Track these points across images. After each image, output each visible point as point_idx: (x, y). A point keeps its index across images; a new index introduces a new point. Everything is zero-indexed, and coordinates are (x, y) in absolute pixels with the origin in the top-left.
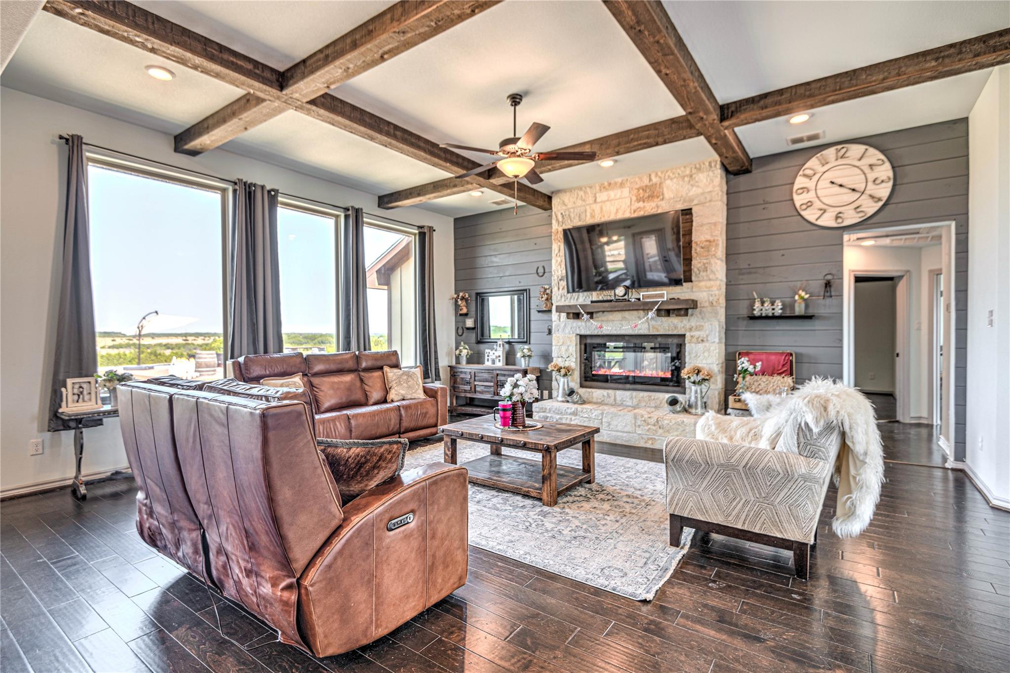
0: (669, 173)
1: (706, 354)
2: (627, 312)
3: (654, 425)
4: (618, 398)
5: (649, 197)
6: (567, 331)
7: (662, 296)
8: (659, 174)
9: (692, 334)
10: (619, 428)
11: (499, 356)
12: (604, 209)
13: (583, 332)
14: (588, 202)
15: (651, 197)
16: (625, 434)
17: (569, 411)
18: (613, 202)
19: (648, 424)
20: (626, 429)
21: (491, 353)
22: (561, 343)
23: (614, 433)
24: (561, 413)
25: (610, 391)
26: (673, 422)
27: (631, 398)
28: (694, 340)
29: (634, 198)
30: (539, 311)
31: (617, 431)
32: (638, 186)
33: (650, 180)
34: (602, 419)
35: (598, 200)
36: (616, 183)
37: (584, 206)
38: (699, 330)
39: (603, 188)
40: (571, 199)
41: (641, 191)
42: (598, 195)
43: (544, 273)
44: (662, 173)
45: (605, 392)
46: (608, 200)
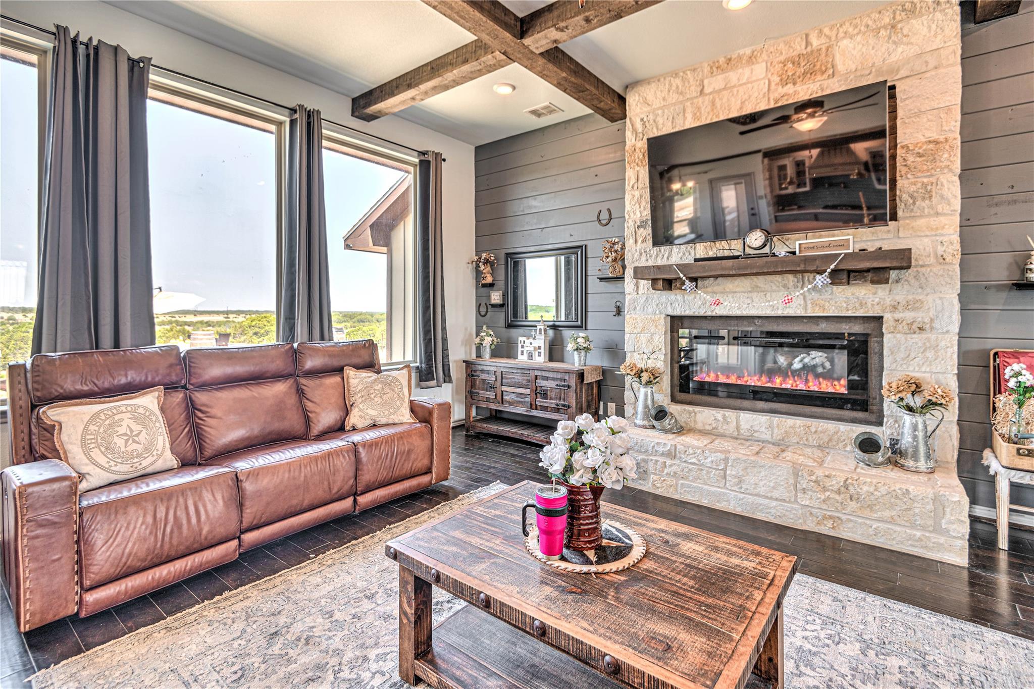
0: (847, 27)
1: (930, 354)
2: (761, 277)
3: (839, 492)
4: (744, 426)
5: (805, 73)
6: (650, 310)
7: (844, 244)
8: (826, 31)
9: (898, 315)
10: (762, 490)
11: (540, 348)
12: (718, 103)
13: (678, 312)
14: (688, 96)
15: (810, 73)
16: (774, 503)
17: (661, 449)
18: (735, 90)
19: (825, 489)
20: (776, 494)
21: (528, 342)
22: (639, 330)
23: (751, 499)
24: (646, 451)
25: (729, 413)
26: (883, 490)
27: (770, 427)
28: (903, 327)
29: (776, 79)
30: (601, 279)
31: (757, 495)
32: (782, 58)
33: (808, 43)
34: (725, 470)
35: (707, 90)
36: (740, 58)
37: (681, 102)
38: (914, 309)
39: (717, 68)
40: (659, 93)
41: (790, 65)
42: (706, 82)
43: (610, 219)
44: (831, 29)
45: (719, 414)
46: (725, 89)
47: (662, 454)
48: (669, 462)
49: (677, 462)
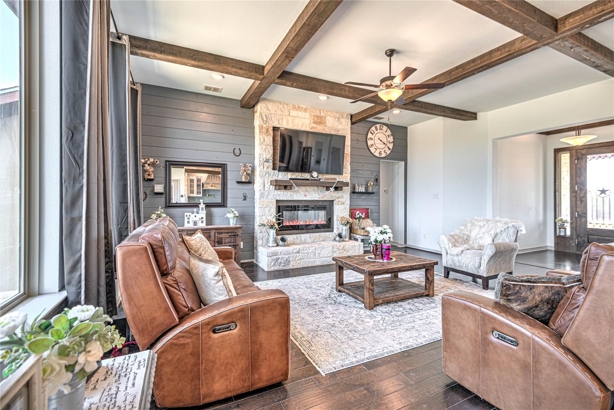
0: (329, 113)
1: (345, 210)
2: (308, 187)
3: (342, 250)
4: (303, 239)
5: (319, 122)
6: (270, 198)
7: (335, 179)
8: (325, 111)
9: (339, 200)
10: (325, 256)
11: (202, 218)
12: (295, 121)
13: (278, 199)
14: (285, 114)
15: (320, 123)
16: (328, 258)
18: (300, 119)
19: (339, 250)
22: (265, 206)
24: (289, 253)
25: (298, 235)
27: (310, 238)
28: (340, 203)
29: (312, 121)
30: (239, 182)
32: (314, 114)
33: (320, 113)
35: (291, 114)
36: (302, 108)
37: (282, 115)
38: (342, 198)
39: (294, 108)
40: (273, 108)
41: (316, 118)
42: (291, 111)
43: (240, 153)
44: (326, 111)
45: (295, 236)
46: (297, 117)
47: (295, 253)
48: (298, 255)
49: (300, 254)
